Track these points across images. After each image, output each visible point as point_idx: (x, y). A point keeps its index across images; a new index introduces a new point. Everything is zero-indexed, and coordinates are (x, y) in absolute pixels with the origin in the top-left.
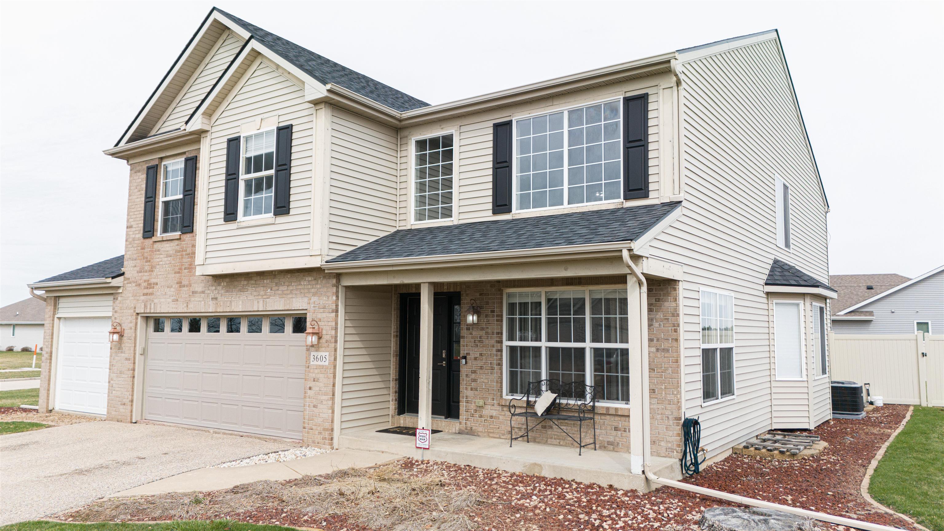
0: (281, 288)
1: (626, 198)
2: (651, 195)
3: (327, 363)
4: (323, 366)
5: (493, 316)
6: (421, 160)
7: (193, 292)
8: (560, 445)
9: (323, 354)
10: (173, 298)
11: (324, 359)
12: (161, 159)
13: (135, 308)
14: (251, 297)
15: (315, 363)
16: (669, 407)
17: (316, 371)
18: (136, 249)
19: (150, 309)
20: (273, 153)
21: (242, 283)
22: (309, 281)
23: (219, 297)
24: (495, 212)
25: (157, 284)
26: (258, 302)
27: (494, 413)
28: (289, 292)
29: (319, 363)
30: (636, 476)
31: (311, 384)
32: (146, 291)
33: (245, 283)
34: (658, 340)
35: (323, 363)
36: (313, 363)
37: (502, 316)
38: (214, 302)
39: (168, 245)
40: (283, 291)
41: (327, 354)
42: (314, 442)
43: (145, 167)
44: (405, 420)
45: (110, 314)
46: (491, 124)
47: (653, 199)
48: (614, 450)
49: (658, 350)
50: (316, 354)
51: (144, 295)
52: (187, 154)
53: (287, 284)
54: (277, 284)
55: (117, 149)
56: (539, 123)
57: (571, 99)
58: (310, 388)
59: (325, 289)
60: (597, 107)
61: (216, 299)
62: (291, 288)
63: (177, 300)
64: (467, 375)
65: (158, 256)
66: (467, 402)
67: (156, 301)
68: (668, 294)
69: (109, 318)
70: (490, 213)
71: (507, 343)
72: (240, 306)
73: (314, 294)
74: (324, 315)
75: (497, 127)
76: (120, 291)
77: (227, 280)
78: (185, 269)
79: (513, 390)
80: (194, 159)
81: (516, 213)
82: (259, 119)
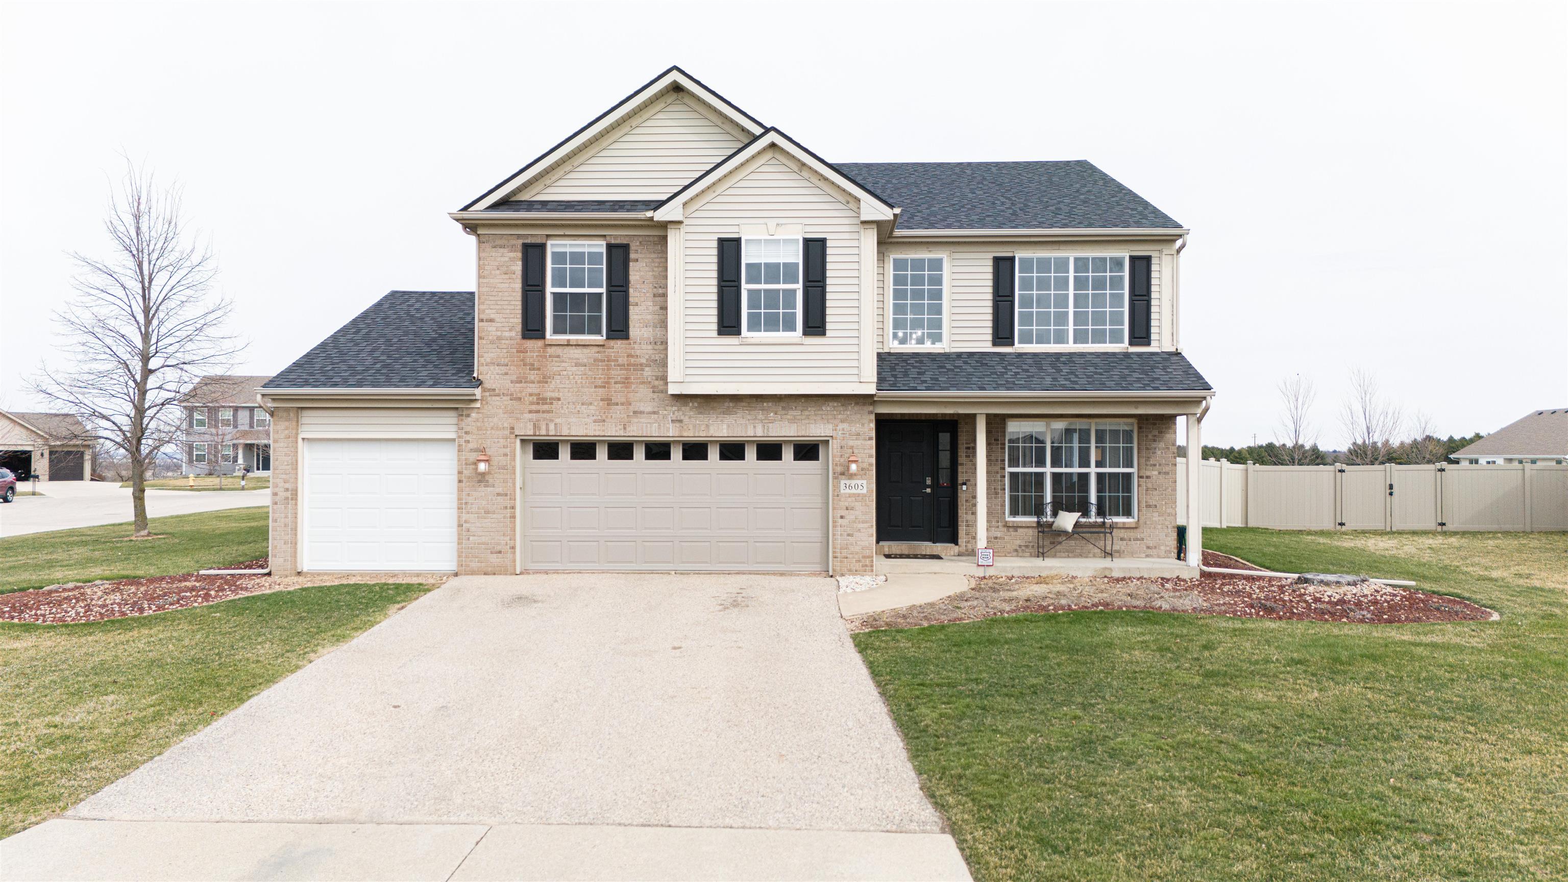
0: (791, 412)
1: (1131, 344)
2: (1153, 343)
3: (865, 491)
4: (859, 495)
5: (997, 444)
6: (898, 280)
7: (635, 412)
8: (1068, 557)
9: (859, 482)
10: (595, 418)
11: (860, 487)
12: (548, 236)
13: (513, 428)
14: (743, 421)
15: (847, 491)
16: (1168, 518)
17: (850, 499)
18: (505, 351)
19: (547, 430)
20: (797, 264)
21: (726, 404)
22: (834, 407)
23: (686, 419)
24: (995, 344)
25: (559, 399)
26: (755, 427)
27: (999, 535)
28: (803, 417)
29: (853, 491)
30: (1193, 568)
31: (844, 513)
32: (534, 407)
33: (731, 404)
34: (1160, 465)
35: (859, 491)
36: (843, 491)
37: (1004, 444)
38: (678, 425)
39: (576, 351)
40: (794, 416)
41: (865, 482)
42: (850, 570)
43: (520, 242)
44: (889, 547)
45: (452, 436)
46: (991, 256)
47: (1153, 348)
49: (1160, 473)
50: (848, 482)
51: (530, 412)
52: (608, 238)
53: (800, 408)
54: (784, 409)
55: (465, 215)
56: (1044, 265)
57: (1079, 247)
58: (842, 517)
59: (859, 416)
60: (1104, 260)
61: (681, 421)
62: (806, 413)
63: (604, 421)
64: (967, 501)
65: (558, 364)
66: (968, 526)
67: (558, 421)
68: (1169, 428)
69: (454, 440)
70: (990, 344)
71: (1009, 470)
72: (725, 431)
73: (842, 421)
74: (859, 442)
75: (997, 261)
76: (478, 405)
77: (699, 400)
78: (616, 383)
79: (1014, 512)
80: (625, 248)
81: (1019, 347)
82: (772, 223)
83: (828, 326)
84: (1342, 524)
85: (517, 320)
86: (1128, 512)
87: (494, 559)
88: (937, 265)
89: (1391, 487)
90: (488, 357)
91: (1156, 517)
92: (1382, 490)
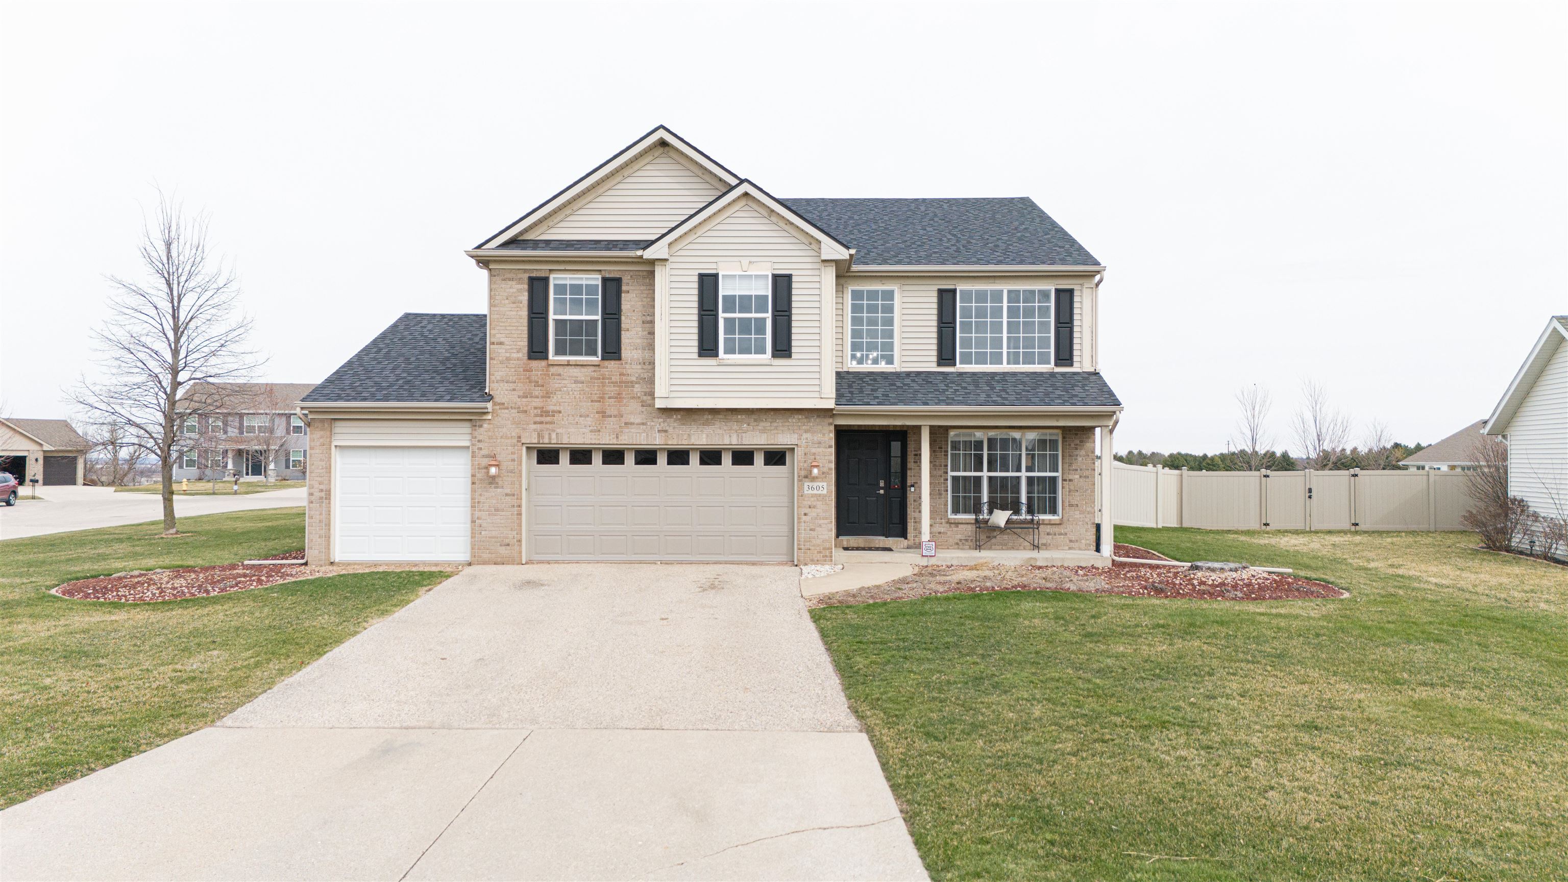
0: (762, 424)
1: (1056, 365)
2: (1075, 364)
3: (825, 492)
4: (820, 495)
5: (941, 452)
6: (856, 309)
7: (626, 424)
8: (1002, 549)
9: (820, 484)
10: (591, 428)
11: (821, 489)
12: (550, 270)
13: (519, 437)
14: (721, 432)
15: (810, 492)
16: (1088, 516)
17: (812, 499)
18: (513, 370)
19: (550, 438)
20: (767, 296)
21: (706, 417)
22: (799, 419)
23: (671, 430)
24: (939, 365)
25: (560, 412)
26: (730, 436)
27: (942, 530)
28: (773, 428)
29: (815, 492)
30: (1107, 558)
31: (807, 511)
32: (538, 419)
33: (710, 417)
34: (1081, 470)
35: (820, 492)
36: (807, 491)
37: (947, 452)
38: (663, 434)
39: (575, 370)
40: (764, 427)
41: (825, 484)
42: (812, 560)
43: (526, 275)
45: (467, 444)
46: (936, 288)
47: (1076, 368)
48: (1046, 549)
49: (1081, 477)
50: (811, 484)
51: (535, 423)
52: (603, 272)
53: (770, 420)
54: (755, 420)
55: (480, 252)
56: (981, 296)
57: (1011, 281)
58: (805, 514)
59: (820, 427)
60: (1032, 292)
61: (666, 431)
62: (775, 424)
63: (599, 431)
64: (915, 501)
65: (560, 381)
66: (915, 522)
67: (559, 431)
68: (1089, 438)
69: (468, 447)
70: (935, 364)
71: (951, 474)
72: (704, 440)
73: (806, 431)
74: (820, 450)
75: (941, 292)
76: (489, 417)
77: (682, 413)
78: (610, 398)
79: (956, 511)
80: (618, 281)
81: (960, 367)
82: (745, 261)
83: (794, 350)
84: (1266, 525)
85: (523, 343)
86: (1054, 511)
87: (503, 551)
88: (889, 295)
89: (1310, 490)
90: (498, 375)
91: (1077, 515)
92: (1302, 493)
